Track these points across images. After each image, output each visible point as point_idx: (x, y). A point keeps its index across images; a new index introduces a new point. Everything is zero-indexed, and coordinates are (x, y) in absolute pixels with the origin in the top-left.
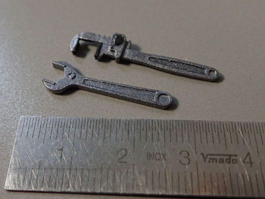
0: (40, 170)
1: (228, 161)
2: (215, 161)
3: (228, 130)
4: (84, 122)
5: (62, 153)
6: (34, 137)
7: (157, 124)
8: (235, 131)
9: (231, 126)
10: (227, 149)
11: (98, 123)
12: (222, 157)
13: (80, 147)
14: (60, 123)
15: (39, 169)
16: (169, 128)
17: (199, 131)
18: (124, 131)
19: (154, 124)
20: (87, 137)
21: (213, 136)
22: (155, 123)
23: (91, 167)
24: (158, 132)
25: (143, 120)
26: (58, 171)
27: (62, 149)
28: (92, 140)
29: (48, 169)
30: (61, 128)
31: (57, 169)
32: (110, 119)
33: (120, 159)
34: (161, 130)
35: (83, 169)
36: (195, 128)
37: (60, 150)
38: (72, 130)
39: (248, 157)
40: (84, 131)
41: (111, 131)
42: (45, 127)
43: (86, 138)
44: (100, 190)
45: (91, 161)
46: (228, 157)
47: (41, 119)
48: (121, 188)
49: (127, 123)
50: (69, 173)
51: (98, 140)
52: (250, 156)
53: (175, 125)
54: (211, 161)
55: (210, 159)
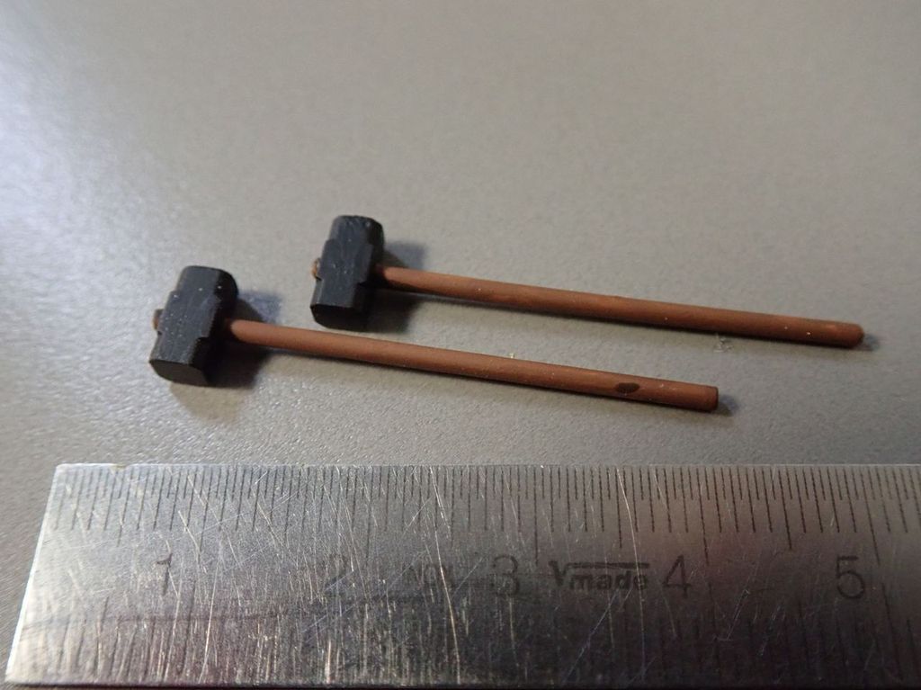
0: (106, 622)
1: (622, 582)
2: (586, 582)
3: (630, 491)
4: (231, 478)
5: (167, 574)
6: (93, 527)
7: (433, 477)
8: (647, 496)
9: (637, 480)
10: (621, 546)
11: (271, 479)
12: (606, 571)
13: (220, 552)
14: (167, 484)
15: (103, 621)
16: (466, 491)
17: (548, 495)
18: (343, 501)
19: (426, 477)
20: (240, 524)
21: (586, 512)
22: (429, 475)
23: (246, 612)
24: (437, 504)
25: (397, 468)
26: (156, 626)
27: (168, 561)
28: (253, 530)
29: (127, 620)
30: (168, 497)
31: (153, 620)
32: (306, 466)
33: (327, 585)
34: (445, 495)
35: (223, 619)
36: (539, 488)
37: (164, 562)
38: (200, 501)
39: (678, 568)
40: (230, 506)
41: (305, 503)
42: (123, 498)
43: (237, 527)
44: (269, 679)
45: (247, 593)
46: (624, 571)
47: (113, 472)
48: (327, 670)
49: (352, 479)
50: (185, 632)
51: (270, 530)
52: (682, 565)
53: (483, 480)
54: (576, 584)
55: (576, 577)
